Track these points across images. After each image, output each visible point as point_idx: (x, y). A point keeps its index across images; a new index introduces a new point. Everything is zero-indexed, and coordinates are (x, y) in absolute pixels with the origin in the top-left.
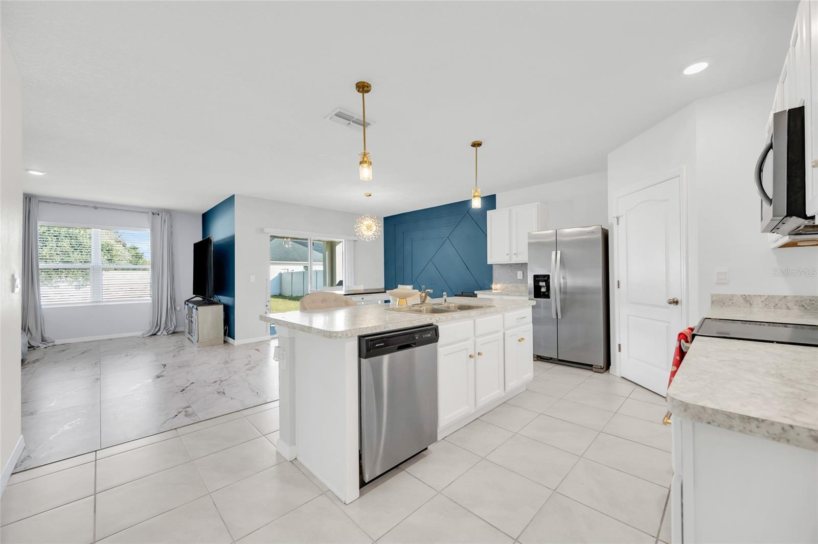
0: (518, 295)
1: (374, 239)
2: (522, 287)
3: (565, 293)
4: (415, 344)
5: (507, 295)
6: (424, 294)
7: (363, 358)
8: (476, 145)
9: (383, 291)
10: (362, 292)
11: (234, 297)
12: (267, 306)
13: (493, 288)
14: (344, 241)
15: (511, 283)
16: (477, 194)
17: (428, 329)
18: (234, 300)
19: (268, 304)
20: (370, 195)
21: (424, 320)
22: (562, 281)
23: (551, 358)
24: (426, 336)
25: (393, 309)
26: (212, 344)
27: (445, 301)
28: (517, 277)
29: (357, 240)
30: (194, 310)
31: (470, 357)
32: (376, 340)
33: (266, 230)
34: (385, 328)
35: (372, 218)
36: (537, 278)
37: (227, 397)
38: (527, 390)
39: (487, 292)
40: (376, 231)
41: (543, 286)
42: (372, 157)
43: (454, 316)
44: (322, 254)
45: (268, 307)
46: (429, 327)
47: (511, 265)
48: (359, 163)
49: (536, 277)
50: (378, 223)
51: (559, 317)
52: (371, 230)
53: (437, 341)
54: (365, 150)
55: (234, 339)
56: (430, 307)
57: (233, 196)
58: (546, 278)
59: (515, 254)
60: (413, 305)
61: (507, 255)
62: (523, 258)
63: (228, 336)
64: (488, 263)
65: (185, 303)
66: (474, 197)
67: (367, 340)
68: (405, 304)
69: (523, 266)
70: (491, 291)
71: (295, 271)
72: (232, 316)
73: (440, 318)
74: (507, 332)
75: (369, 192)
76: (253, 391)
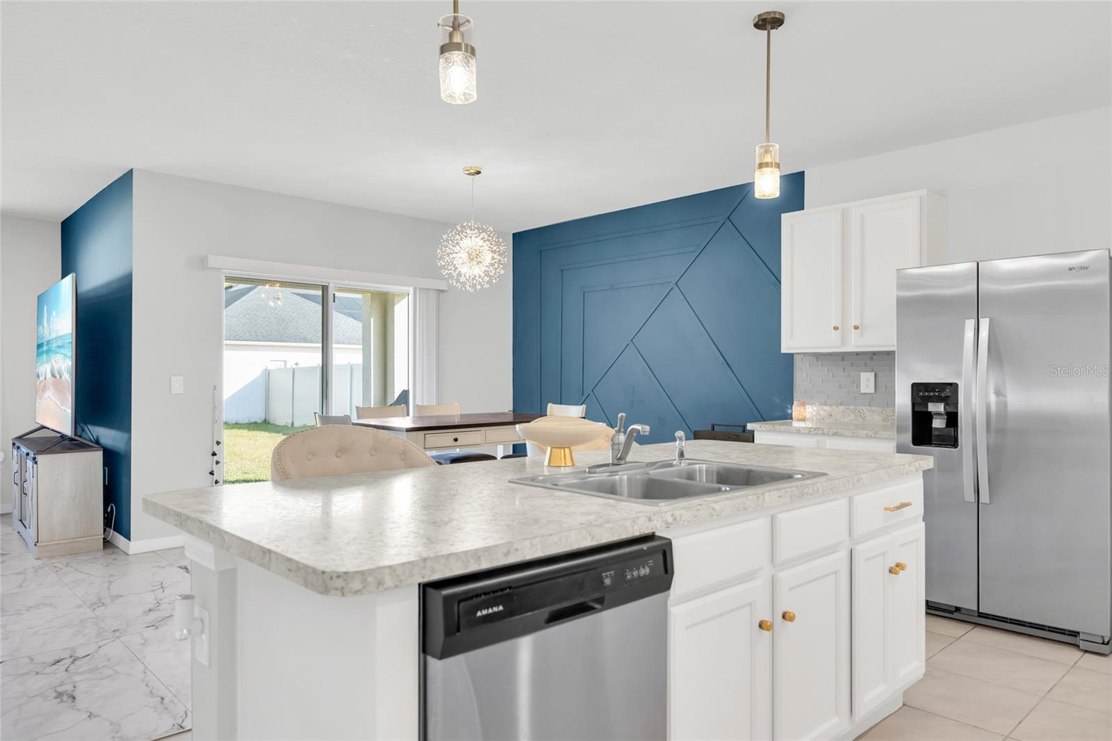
0: (868, 437)
1: (487, 286)
2: (874, 416)
3: (1002, 431)
4: (600, 601)
5: (835, 434)
6: (622, 438)
7: (434, 656)
8: (770, 22)
9: (511, 419)
10: (457, 422)
11: (129, 431)
12: (214, 454)
13: (794, 415)
14: (411, 290)
15: (841, 404)
16: (768, 159)
17: (641, 554)
18: (130, 438)
19: (216, 449)
20: (479, 173)
21: (628, 523)
22: (993, 398)
23: (958, 609)
24: (635, 573)
25: (533, 481)
26: (71, 551)
27: (682, 455)
28: (858, 387)
29: (446, 289)
30: (30, 463)
31: (760, 626)
32: (477, 596)
33: (213, 261)
34: (507, 554)
35: (481, 230)
36: (923, 393)
37: (79, 710)
38: (904, 705)
39: (778, 425)
40: (492, 265)
41: (939, 414)
42: (474, 33)
43: (717, 506)
44: (360, 325)
45: (215, 458)
46: (645, 547)
47: (843, 356)
48: (438, 50)
49: (916, 387)
50: (498, 244)
51: (985, 498)
52: (479, 263)
53: (669, 588)
54: (456, 9)
55: (128, 537)
56: (639, 475)
57: (131, 171)
58: (946, 392)
59: (856, 328)
60: (593, 468)
61: (836, 328)
62: (882, 337)
63: (114, 530)
64: (782, 352)
65: (14, 444)
66: (761, 166)
67: (447, 599)
68: (569, 463)
69: (880, 361)
70: (791, 424)
71: (301, 365)
72: (124, 480)
73: (677, 513)
74: (859, 548)
75: (475, 164)
76: (151, 693)
